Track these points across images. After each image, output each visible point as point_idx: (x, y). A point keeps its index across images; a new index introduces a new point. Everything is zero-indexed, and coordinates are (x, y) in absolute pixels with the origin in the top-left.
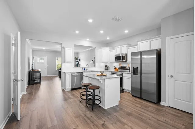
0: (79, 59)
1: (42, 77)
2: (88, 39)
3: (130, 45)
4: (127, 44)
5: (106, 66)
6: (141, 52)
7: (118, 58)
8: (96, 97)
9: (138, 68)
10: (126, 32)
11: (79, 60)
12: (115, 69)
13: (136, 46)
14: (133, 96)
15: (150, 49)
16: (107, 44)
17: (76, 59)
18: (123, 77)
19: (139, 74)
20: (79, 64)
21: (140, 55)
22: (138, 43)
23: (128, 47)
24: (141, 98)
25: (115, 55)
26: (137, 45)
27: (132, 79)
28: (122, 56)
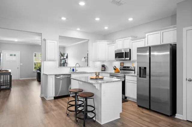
0: (66, 55)
1: (13, 80)
2: (78, 29)
3: (135, 38)
4: (131, 37)
5: (103, 66)
6: (150, 47)
7: (119, 55)
8: (89, 109)
9: (145, 68)
10: (131, 19)
11: (65, 57)
12: (115, 69)
13: (144, 40)
14: (139, 106)
15: (162, 43)
17: (62, 55)
18: (126, 81)
19: (148, 77)
20: (65, 63)
21: (148, 51)
22: (147, 35)
23: (132, 40)
24: (149, 109)
25: (115, 51)
26: (144, 38)
27: (137, 83)
28: (125, 52)
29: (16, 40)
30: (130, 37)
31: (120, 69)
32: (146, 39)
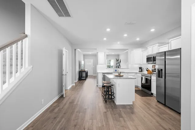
0: (119, 60)
2: (119, 43)
4: (159, 43)
5: (140, 68)
6: (165, 52)
7: (149, 59)
9: (162, 70)
10: (153, 30)
11: (119, 62)
12: (147, 71)
13: (167, 45)
14: (158, 101)
16: (142, 45)
17: (117, 60)
18: (152, 80)
19: (163, 77)
20: (119, 66)
22: (170, 40)
23: (159, 46)
24: (165, 105)
25: (147, 56)
28: (153, 57)
29: (90, 53)
30: (157, 44)
31: (152, 71)
32: (170, 44)
